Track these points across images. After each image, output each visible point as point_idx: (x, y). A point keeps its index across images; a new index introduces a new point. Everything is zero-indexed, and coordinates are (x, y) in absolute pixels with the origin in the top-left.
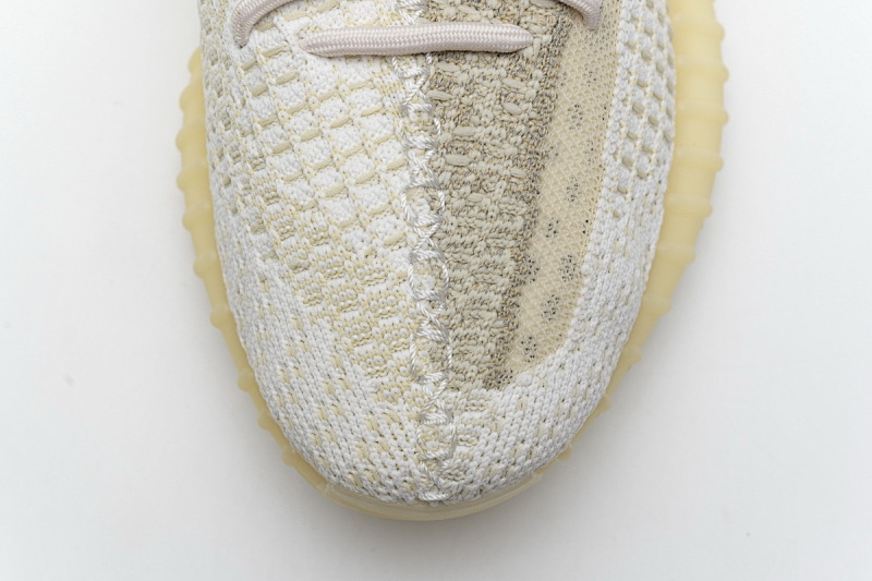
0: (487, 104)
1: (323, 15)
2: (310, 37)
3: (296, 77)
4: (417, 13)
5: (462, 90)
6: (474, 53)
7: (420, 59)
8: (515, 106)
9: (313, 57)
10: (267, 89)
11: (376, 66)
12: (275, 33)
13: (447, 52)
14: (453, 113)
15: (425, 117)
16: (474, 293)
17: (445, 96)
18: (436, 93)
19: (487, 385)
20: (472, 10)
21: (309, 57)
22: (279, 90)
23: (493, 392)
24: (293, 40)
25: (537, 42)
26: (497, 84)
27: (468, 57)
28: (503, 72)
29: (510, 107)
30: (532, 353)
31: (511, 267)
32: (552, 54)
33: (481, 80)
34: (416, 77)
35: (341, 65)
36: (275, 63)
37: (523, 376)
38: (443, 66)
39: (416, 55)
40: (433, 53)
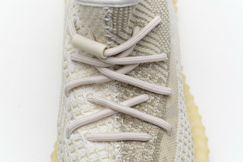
0: (139, 156)
1: (92, 130)
2: (88, 136)
3: (83, 147)
4: (119, 129)
5: (131, 152)
6: (135, 141)
7: (120, 143)
8: (147, 157)
9: (89, 142)
10: (75, 151)
11: (107, 144)
12: (78, 134)
13: (127, 141)
14: (129, 158)
15: (120, 159)
17: (126, 153)
18: (124, 153)
20: (135, 129)
21: (87, 141)
22: (78, 151)
24: (83, 136)
25: (153, 138)
26: (142, 150)
27: (133, 142)
28: (143, 147)
29: (145, 157)
32: (158, 142)
33: (137, 149)
34: (118, 148)
35: (96, 144)
36: (78, 143)
38: (126, 145)
39: (118, 141)
40: (123, 141)
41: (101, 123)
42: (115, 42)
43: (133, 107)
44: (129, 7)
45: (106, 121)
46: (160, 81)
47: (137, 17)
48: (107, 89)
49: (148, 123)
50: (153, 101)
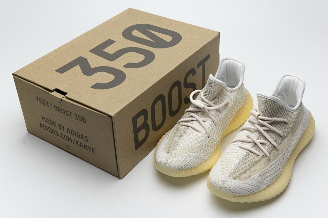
2: (238, 145)
3: (234, 147)
4: (250, 147)
5: (250, 155)
6: (254, 153)
8: (254, 160)
11: (243, 150)
13: (251, 152)
14: (248, 157)
15: (244, 155)
16: (238, 171)
18: (247, 154)
19: (233, 179)
23: (233, 180)
24: (236, 144)
25: (260, 156)
28: (255, 156)
30: (240, 180)
31: (243, 171)
33: (253, 156)
34: (246, 152)
35: (240, 148)
37: (237, 180)
39: (248, 150)
40: (249, 151)
41: (245, 143)
42: (264, 114)
43: (261, 143)
44: (272, 100)
45: (247, 144)
46: (275, 141)
47: (278, 114)
48: (254, 134)
49: (262, 151)
50: (269, 145)
